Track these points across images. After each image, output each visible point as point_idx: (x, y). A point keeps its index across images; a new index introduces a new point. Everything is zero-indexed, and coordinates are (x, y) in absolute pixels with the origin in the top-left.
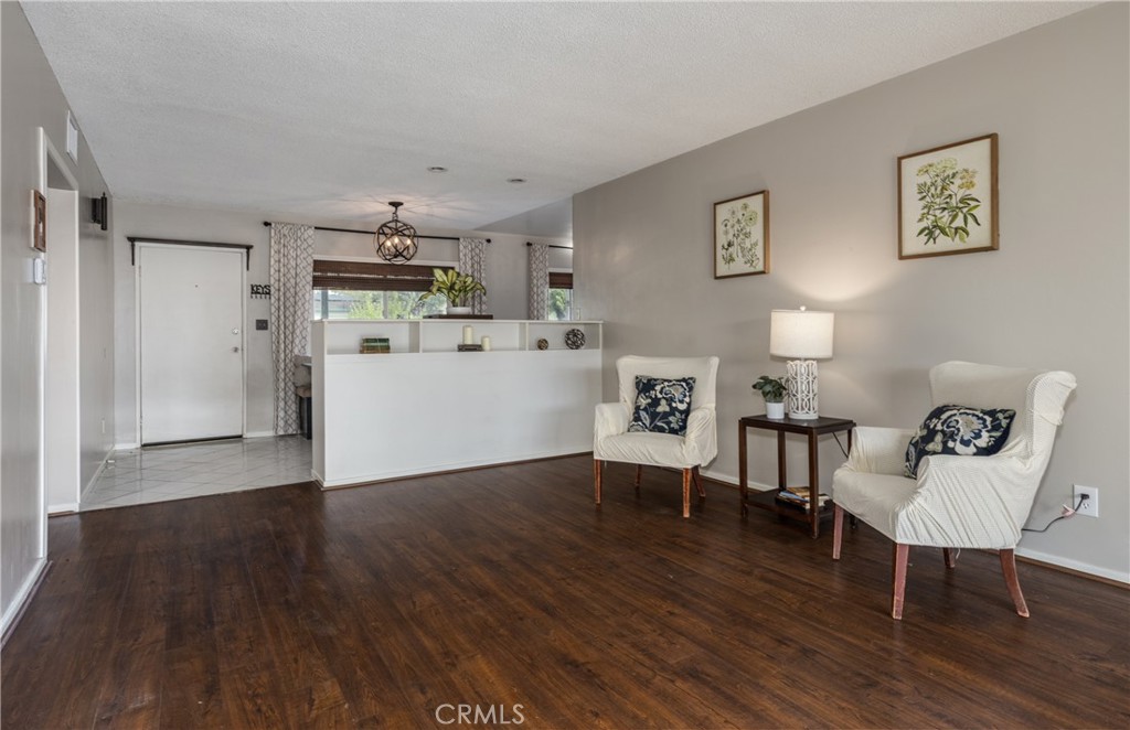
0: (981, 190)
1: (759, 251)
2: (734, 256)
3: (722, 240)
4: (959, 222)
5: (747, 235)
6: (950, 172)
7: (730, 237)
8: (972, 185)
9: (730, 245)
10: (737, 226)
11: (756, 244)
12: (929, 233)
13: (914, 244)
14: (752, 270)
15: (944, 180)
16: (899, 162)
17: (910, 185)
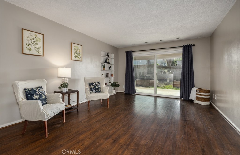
0: (81, 53)
1: (41, 50)
2: (32, 48)
3: (26, 42)
4: (78, 56)
5: (37, 44)
6: (78, 48)
7: (30, 42)
8: (80, 51)
9: (29, 44)
10: (32, 40)
11: (40, 48)
12: (75, 57)
13: (73, 58)
14: (38, 54)
15: (77, 49)
16: (72, 43)
17: (73, 48)
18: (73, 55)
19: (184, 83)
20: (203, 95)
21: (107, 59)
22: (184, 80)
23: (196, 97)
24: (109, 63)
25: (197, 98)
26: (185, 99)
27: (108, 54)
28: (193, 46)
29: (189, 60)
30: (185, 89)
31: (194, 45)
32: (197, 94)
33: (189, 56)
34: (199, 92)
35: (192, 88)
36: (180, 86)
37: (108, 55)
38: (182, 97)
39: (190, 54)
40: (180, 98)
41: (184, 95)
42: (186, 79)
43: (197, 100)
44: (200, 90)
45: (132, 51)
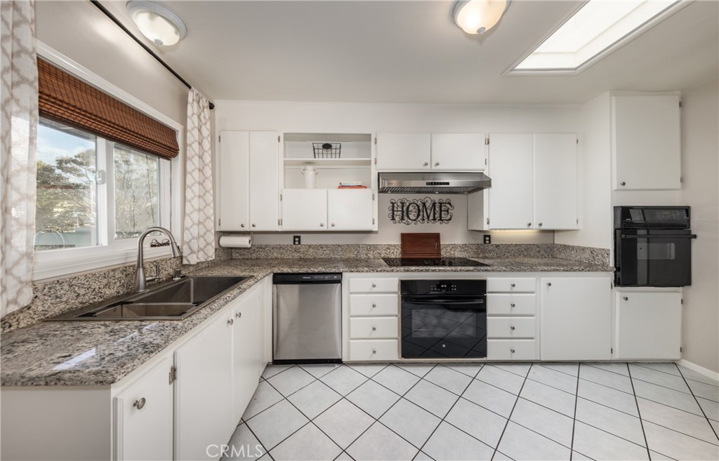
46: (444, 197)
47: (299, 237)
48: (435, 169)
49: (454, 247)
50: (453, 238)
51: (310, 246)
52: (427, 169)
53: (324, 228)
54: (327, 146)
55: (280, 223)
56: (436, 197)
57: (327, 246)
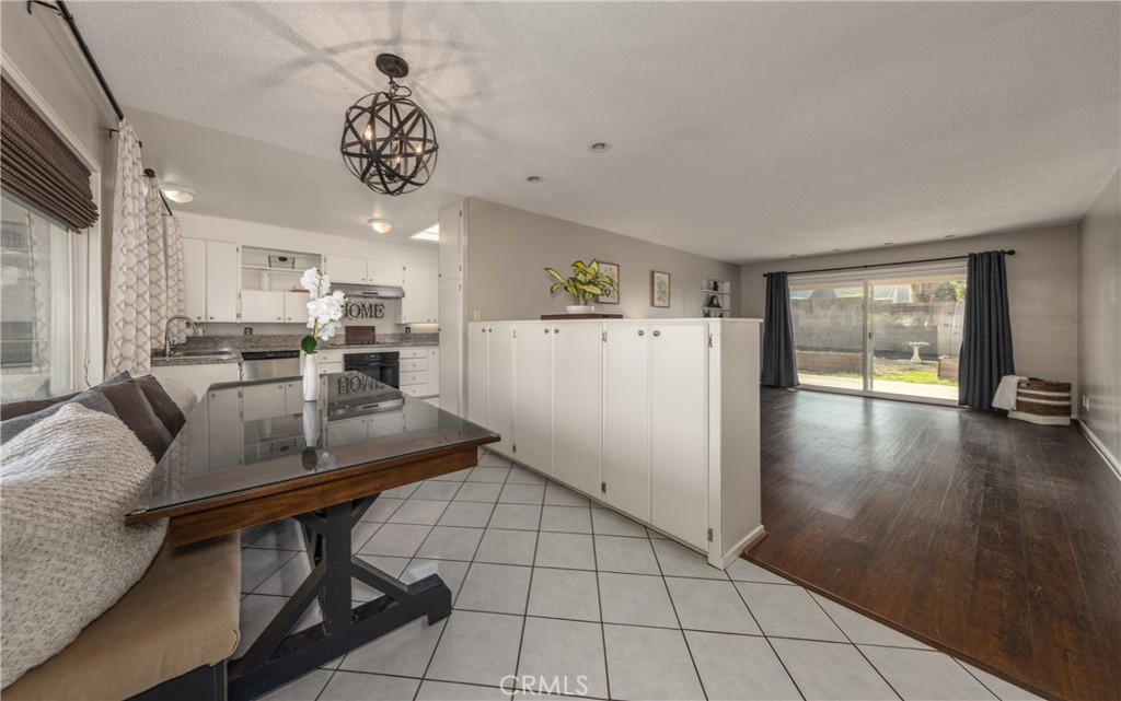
0: (667, 289)
4: (664, 298)
6: (663, 281)
12: (659, 300)
13: (656, 303)
15: (662, 283)
16: (652, 273)
17: (656, 281)
18: (656, 296)
19: (972, 361)
20: (1041, 397)
21: (713, 297)
22: (972, 354)
23: (1018, 402)
24: (718, 306)
25: (1020, 406)
26: (976, 406)
27: (715, 283)
28: (1007, 256)
29: (993, 295)
30: (978, 378)
31: (1012, 253)
32: (1019, 394)
33: (992, 283)
34: (1029, 386)
35: (1006, 374)
36: (957, 374)
37: (716, 288)
38: (963, 402)
39: (998, 280)
40: (957, 404)
41: (973, 395)
42: (982, 350)
43: (1018, 409)
44: (1034, 382)
45: (786, 273)
46: (379, 301)
47: (251, 329)
48: (370, 283)
49: (385, 335)
50: (384, 328)
51: (262, 336)
52: (364, 283)
53: (281, 321)
54: (283, 259)
55: (238, 316)
56: (373, 301)
57: (279, 336)
